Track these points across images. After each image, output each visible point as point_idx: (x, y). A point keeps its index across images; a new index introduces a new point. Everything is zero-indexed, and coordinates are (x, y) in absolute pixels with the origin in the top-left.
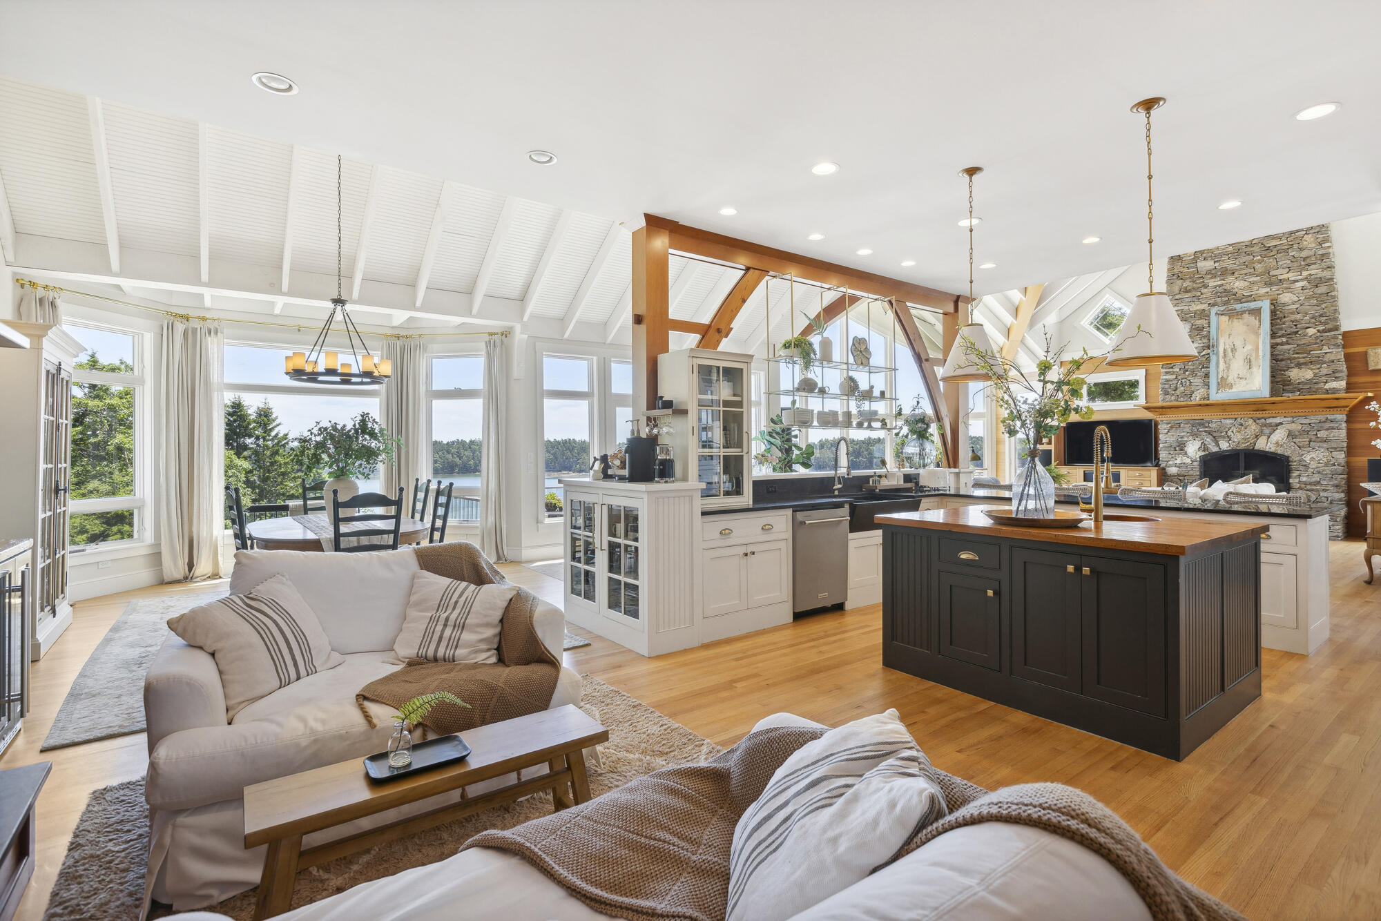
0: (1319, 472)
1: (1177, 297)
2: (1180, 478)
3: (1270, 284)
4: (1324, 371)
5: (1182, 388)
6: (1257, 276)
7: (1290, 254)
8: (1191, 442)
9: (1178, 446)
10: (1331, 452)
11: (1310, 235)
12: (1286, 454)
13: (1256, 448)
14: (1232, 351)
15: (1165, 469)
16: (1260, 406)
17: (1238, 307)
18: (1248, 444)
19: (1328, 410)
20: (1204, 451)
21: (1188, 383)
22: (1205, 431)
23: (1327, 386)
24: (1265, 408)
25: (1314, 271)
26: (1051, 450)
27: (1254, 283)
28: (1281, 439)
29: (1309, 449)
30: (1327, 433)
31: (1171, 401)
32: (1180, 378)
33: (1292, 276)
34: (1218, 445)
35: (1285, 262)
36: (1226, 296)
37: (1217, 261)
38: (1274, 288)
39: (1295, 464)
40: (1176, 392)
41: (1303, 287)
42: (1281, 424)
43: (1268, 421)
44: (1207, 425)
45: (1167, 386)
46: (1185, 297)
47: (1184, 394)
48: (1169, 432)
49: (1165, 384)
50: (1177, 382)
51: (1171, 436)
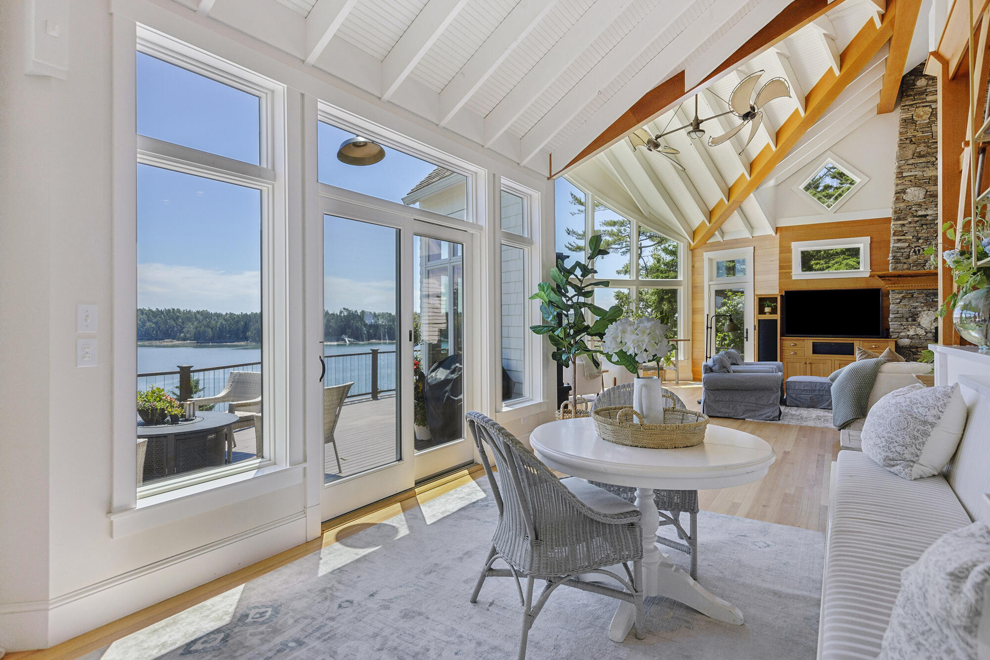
1: (911, 162)
2: (913, 350)
5: (915, 257)
8: (925, 312)
26: (776, 320)
31: (903, 269)
32: (913, 246)
40: (908, 260)
45: (899, 255)
46: (918, 162)
47: (917, 262)
48: (901, 302)
49: (896, 252)
50: (909, 250)
51: (904, 307)
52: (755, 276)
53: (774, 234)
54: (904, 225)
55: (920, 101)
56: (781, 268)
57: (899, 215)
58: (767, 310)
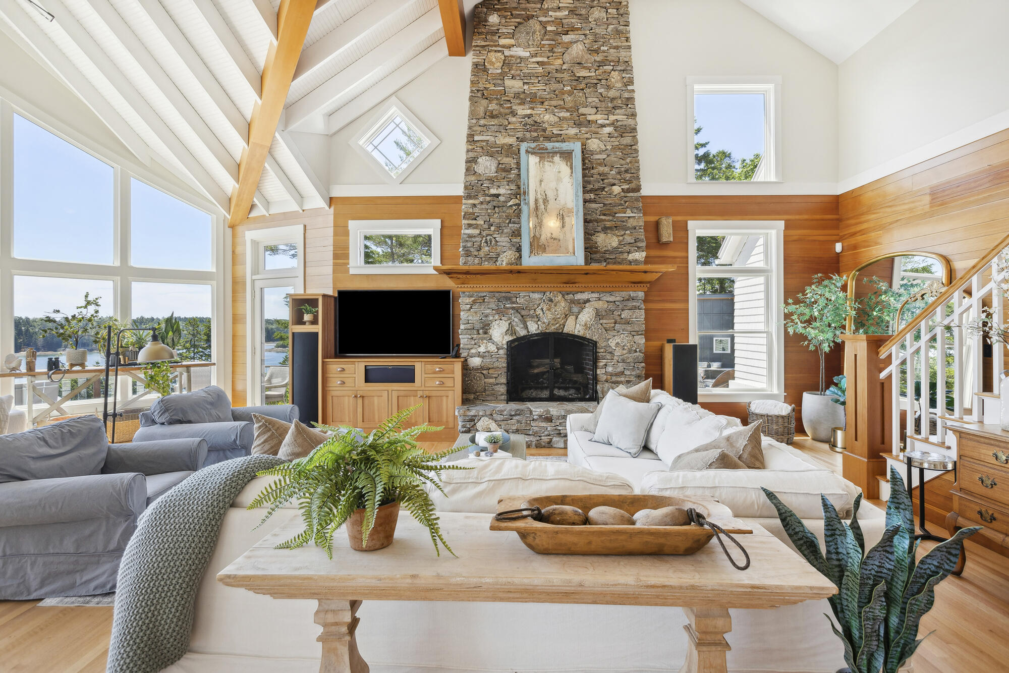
0: (623, 361)
1: (482, 122)
2: (484, 372)
3: (578, 124)
4: (629, 239)
5: (487, 248)
6: (568, 111)
7: (599, 91)
8: (497, 322)
9: (482, 328)
10: (633, 336)
11: (617, 73)
12: (594, 339)
13: (565, 331)
14: (544, 203)
15: (467, 361)
16: (572, 277)
17: (549, 145)
18: (557, 325)
19: (633, 285)
20: (511, 335)
21: (493, 242)
22: (513, 308)
23: (631, 257)
24: (576, 281)
25: (619, 116)
26: (317, 334)
27: (565, 119)
28: (589, 320)
29: (615, 333)
30: (630, 312)
31: (473, 264)
32: (484, 233)
33: (600, 119)
34: (526, 327)
35: (594, 99)
36: (536, 131)
37: (526, 83)
38: (584, 130)
39: (602, 350)
40: (480, 252)
41: (609, 134)
42: (588, 301)
43: (579, 296)
44: (514, 299)
45: (469, 244)
46: (491, 123)
47: (489, 256)
48: (471, 308)
49: (467, 241)
50: (481, 239)
51: (474, 314)
52: (307, 268)
53: (327, 208)
54: (474, 205)
55: (492, 43)
56: (336, 256)
57: (471, 191)
58: (307, 317)
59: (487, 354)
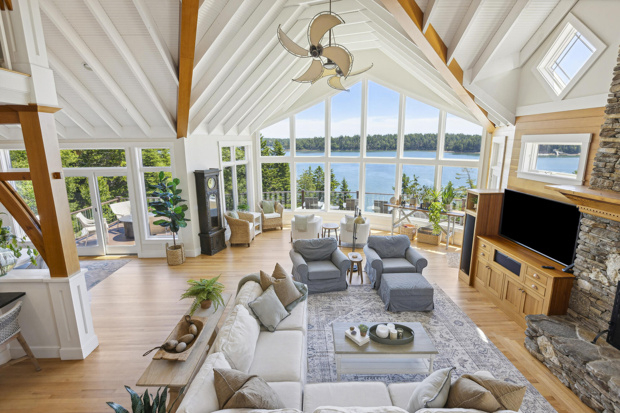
8: (614, 256)
9: (598, 256)
15: (577, 279)
31: (602, 186)
40: (613, 175)
45: (601, 164)
48: (590, 231)
49: (600, 161)
50: (615, 160)
51: (592, 239)
59: (597, 283)
